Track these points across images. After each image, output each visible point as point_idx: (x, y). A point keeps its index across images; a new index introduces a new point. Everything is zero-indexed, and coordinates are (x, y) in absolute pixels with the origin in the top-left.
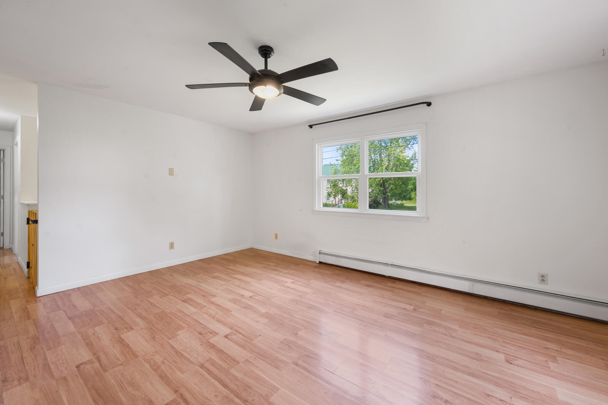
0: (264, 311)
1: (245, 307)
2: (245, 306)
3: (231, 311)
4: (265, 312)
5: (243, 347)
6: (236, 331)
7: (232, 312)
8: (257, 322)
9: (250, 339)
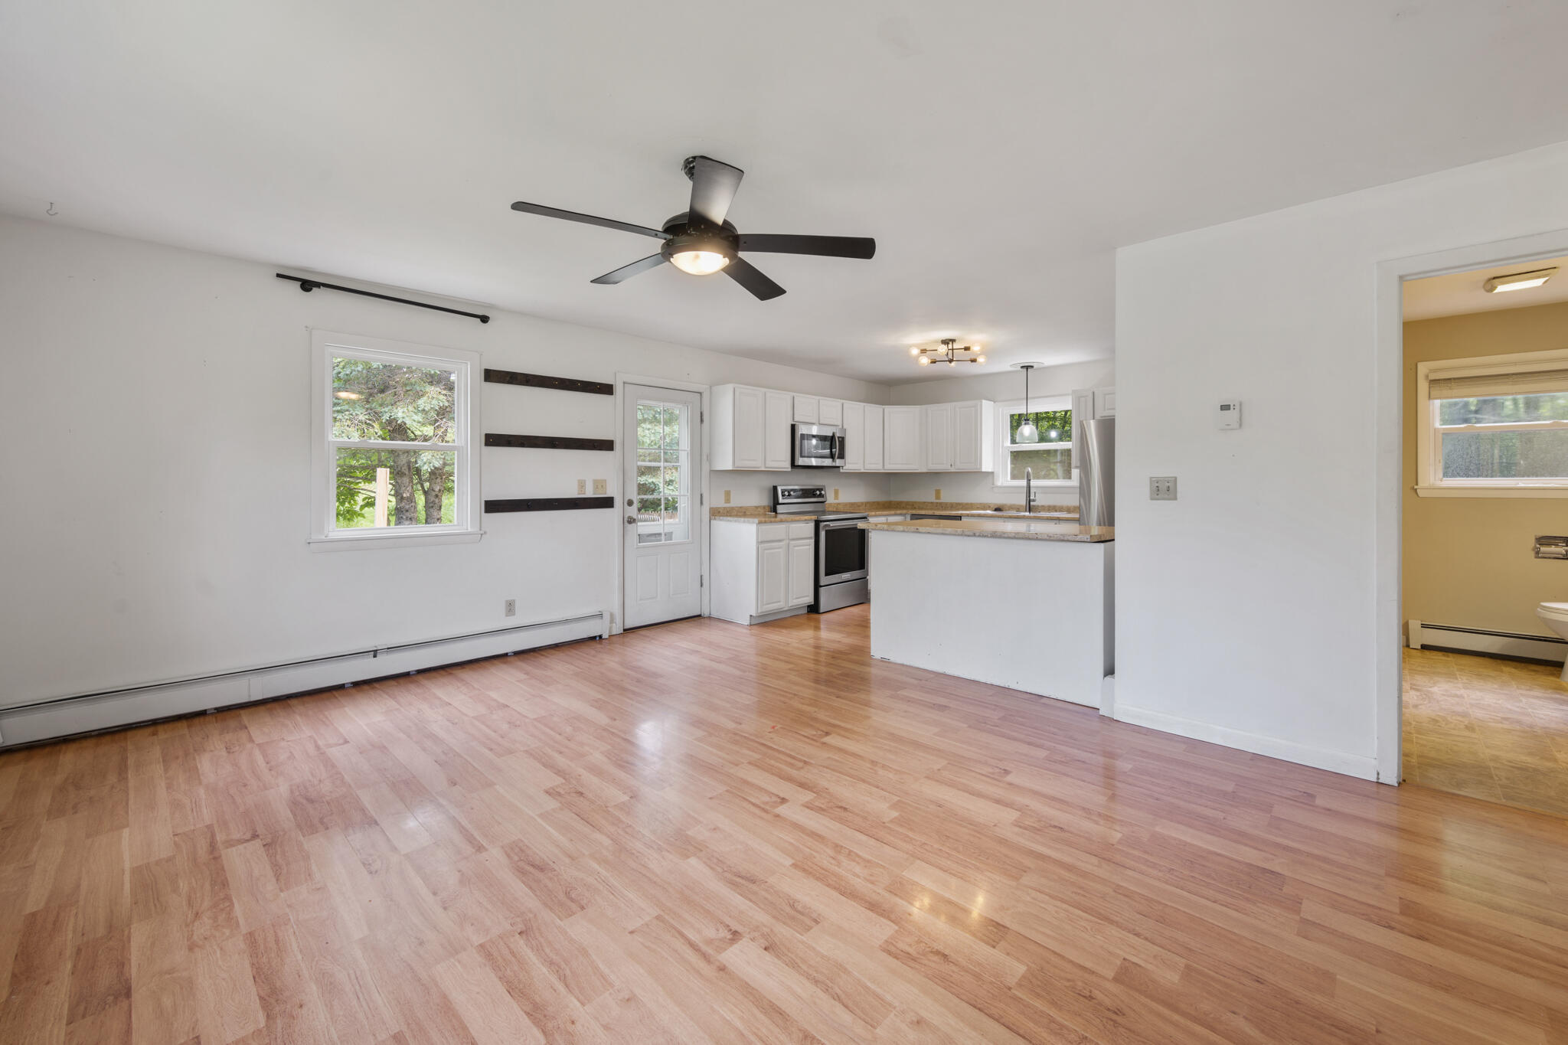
0: (693, 861)
1: (754, 882)
2: (754, 887)
3: (795, 866)
4: (689, 860)
5: (745, 782)
6: (766, 811)
7: (790, 863)
8: (715, 829)
9: (732, 793)
